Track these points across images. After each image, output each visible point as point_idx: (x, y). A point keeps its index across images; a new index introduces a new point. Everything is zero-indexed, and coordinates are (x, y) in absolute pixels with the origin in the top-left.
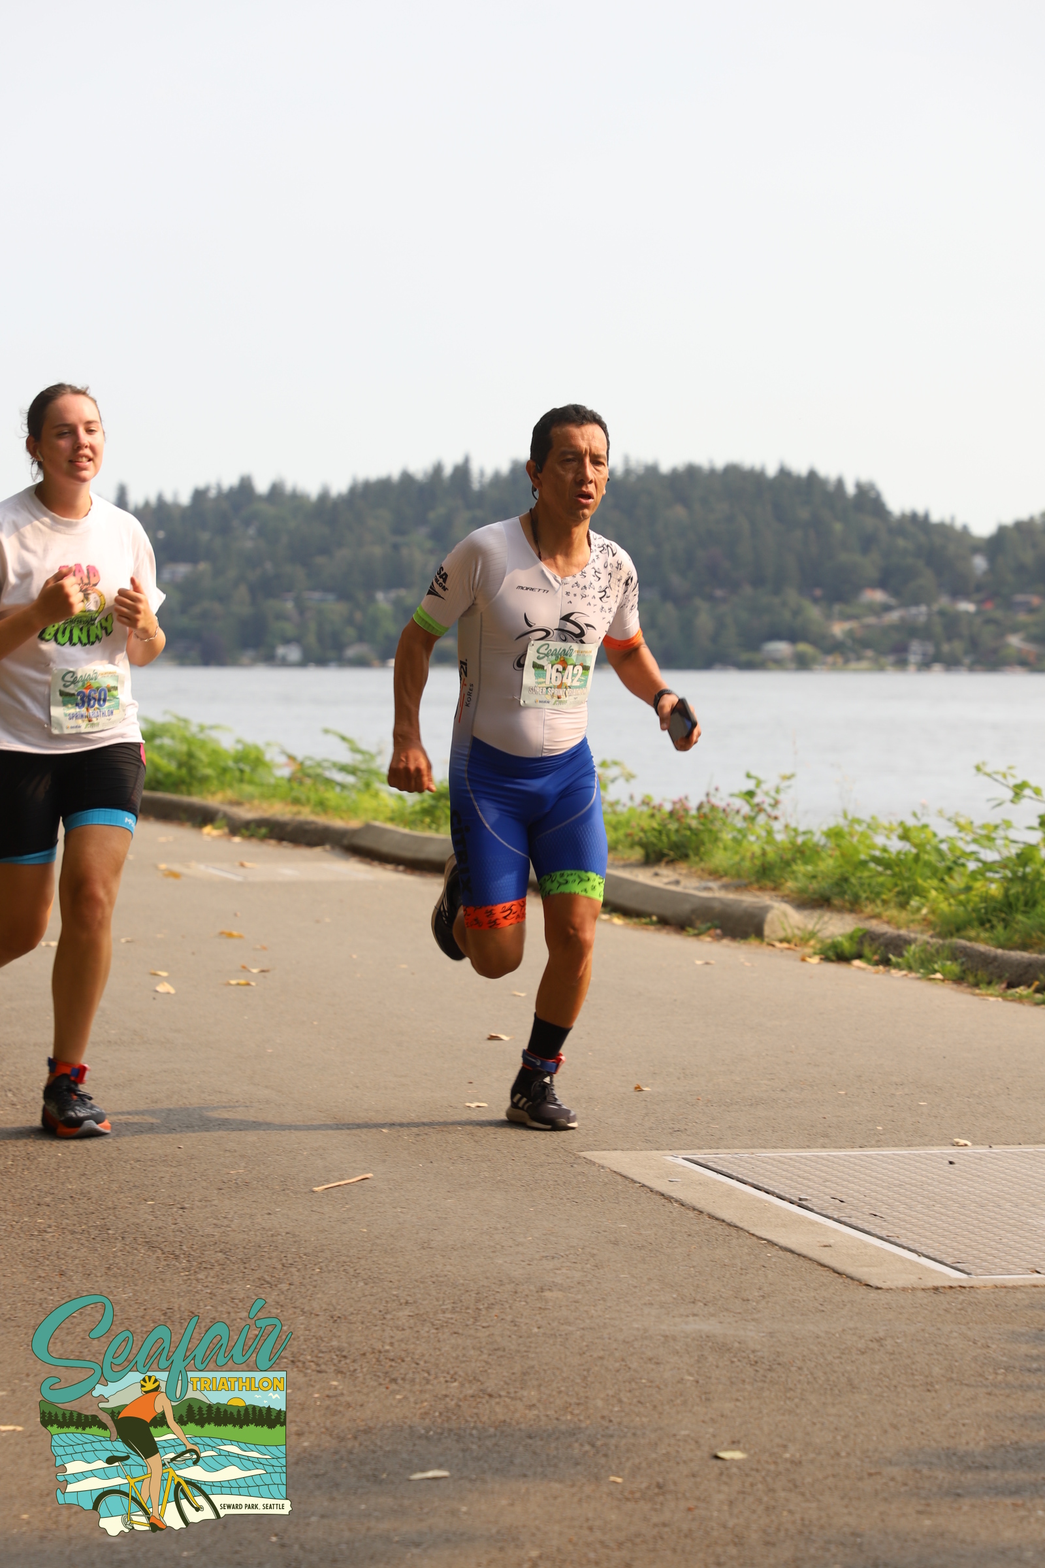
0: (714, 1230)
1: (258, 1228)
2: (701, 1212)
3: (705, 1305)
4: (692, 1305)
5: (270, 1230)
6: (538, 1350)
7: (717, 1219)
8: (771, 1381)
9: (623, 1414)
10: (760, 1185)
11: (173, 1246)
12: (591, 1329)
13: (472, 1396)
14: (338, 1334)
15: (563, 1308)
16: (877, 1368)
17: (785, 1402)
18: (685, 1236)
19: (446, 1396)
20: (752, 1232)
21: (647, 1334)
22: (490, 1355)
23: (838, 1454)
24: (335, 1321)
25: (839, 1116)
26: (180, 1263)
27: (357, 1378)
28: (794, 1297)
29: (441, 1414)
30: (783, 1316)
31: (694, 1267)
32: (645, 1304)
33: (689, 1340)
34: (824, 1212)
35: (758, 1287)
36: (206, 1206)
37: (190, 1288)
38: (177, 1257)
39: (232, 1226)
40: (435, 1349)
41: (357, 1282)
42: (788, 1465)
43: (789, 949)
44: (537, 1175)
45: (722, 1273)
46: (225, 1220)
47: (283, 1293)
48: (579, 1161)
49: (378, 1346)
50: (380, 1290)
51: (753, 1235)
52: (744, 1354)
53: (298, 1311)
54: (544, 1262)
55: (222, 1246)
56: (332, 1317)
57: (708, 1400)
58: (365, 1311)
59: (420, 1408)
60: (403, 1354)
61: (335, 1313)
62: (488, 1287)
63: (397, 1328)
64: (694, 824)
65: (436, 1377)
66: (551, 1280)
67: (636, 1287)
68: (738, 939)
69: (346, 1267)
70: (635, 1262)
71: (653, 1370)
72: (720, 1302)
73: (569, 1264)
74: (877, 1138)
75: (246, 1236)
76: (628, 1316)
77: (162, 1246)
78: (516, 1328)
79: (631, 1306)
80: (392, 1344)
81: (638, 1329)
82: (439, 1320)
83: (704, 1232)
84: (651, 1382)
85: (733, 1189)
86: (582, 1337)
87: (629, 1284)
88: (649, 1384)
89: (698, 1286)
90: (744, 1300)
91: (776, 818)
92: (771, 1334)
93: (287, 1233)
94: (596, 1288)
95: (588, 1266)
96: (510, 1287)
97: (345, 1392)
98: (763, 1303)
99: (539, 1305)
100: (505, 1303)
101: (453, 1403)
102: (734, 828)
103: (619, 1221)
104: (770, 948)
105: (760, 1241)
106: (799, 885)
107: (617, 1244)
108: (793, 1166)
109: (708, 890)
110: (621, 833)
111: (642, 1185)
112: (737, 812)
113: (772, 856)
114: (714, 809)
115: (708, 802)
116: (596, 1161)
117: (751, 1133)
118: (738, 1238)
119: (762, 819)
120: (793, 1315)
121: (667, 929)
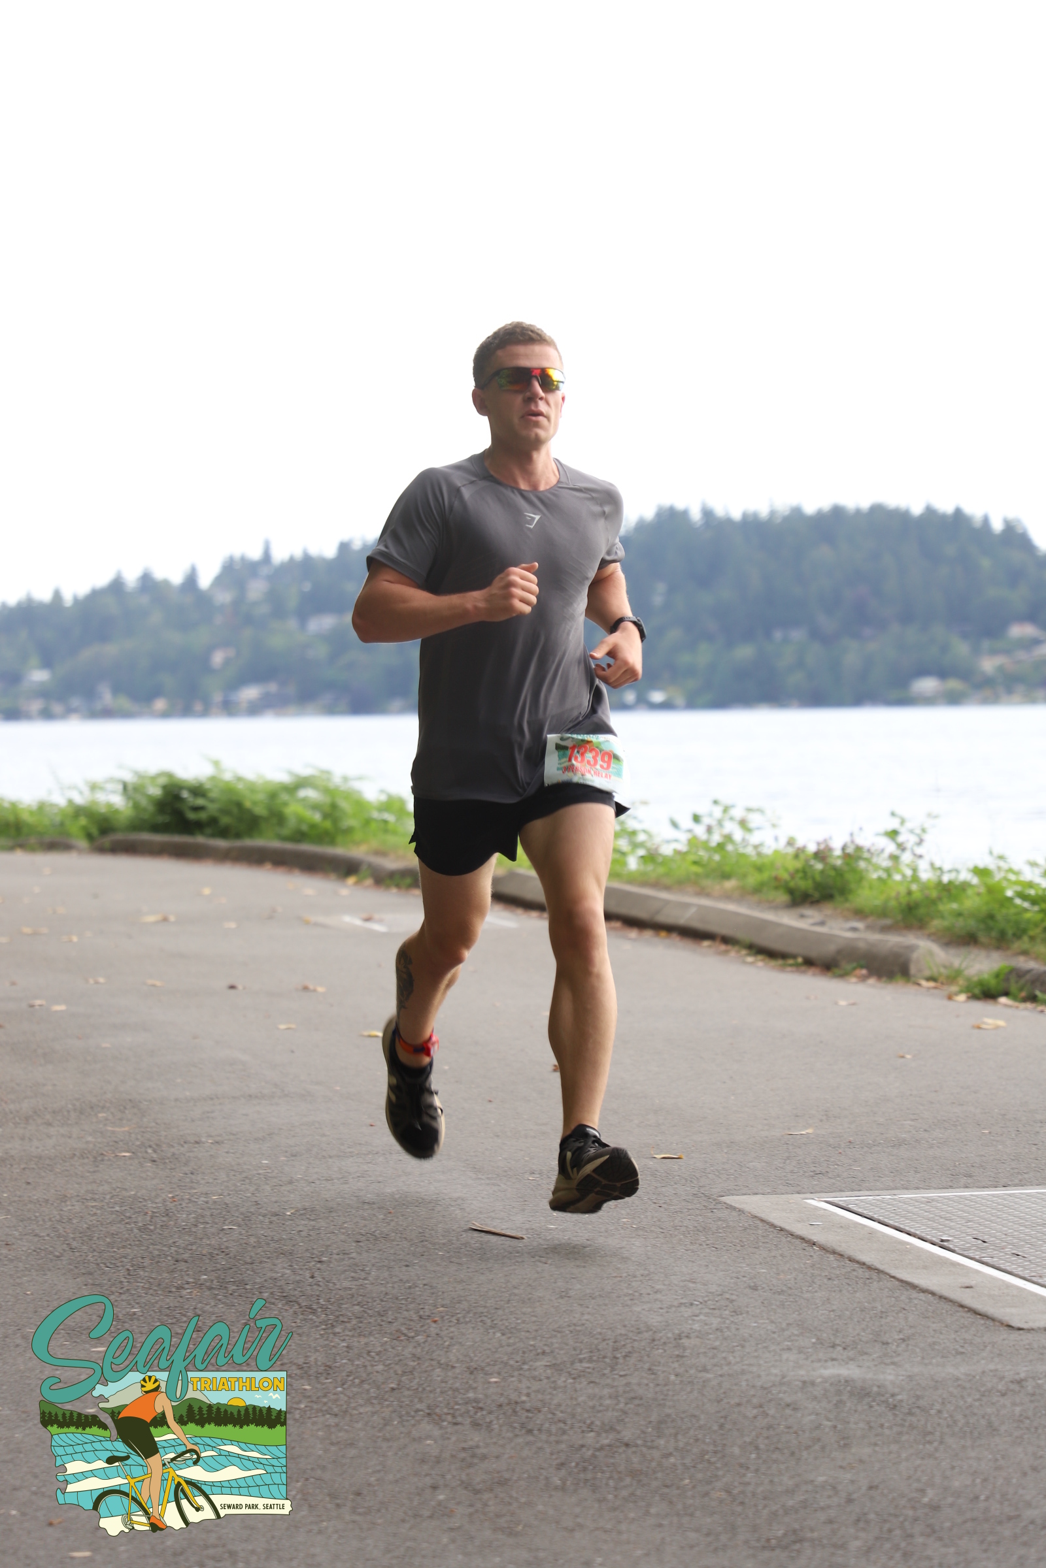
0: (855, 1273)
1: (396, 1280)
2: (842, 1255)
3: (844, 1349)
4: (831, 1349)
5: (408, 1281)
6: (675, 1398)
7: (858, 1262)
8: (910, 1425)
9: (761, 1461)
10: (902, 1226)
11: (311, 1301)
12: (729, 1375)
13: (609, 1446)
14: (475, 1385)
15: (701, 1355)
16: (1018, 1409)
17: (924, 1445)
18: (825, 1280)
19: (583, 1446)
20: (893, 1275)
21: (785, 1380)
22: (626, 1404)
23: (977, 1498)
24: (471, 1373)
25: (983, 1156)
26: (318, 1317)
27: (492, 1430)
28: (934, 1340)
29: (577, 1464)
30: (923, 1358)
31: (833, 1311)
32: (783, 1349)
33: (827, 1385)
34: (964, 1252)
35: (898, 1330)
36: (343, 1259)
37: (326, 1342)
38: (314, 1312)
39: (370, 1278)
40: (572, 1398)
41: (494, 1333)
42: (926, 1510)
43: (935, 988)
44: (676, 1221)
45: (862, 1317)
46: (363, 1273)
47: (419, 1345)
48: (719, 1206)
49: (514, 1396)
50: (517, 1340)
51: (893, 1277)
52: (883, 1399)
53: (434, 1363)
54: (683, 1309)
55: (360, 1299)
56: (468, 1368)
57: (845, 1445)
58: (502, 1362)
59: (556, 1459)
60: (539, 1405)
61: (472, 1364)
62: (625, 1335)
63: (534, 1378)
64: (839, 862)
65: (572, 1428)
66: (689, 1327)
67: (774, 1333)
68: (884, 979)
69: (484, 1318)
70: (774, 1307)
71: (790, 1416)
72: (859, 1347)
73: (707, 1310)
74: (1021, 1177)
75: (383, 1289)
76: (766, 1362)
77: (300, 1300)
78: (653, 1376)
79: (770, 1352)
80: (528, 1395)
81: (776, 1375)
82: (575, 1370)
83: (844, 1275)
84: (789, 1428)
85: (872, 1232)
86: (720, 1384)
87: (767, 1330)
88: (786, 1430)
89: (837, 1330)
90: (883, 1343)
91: (921, 857)
92: (911, 1378)
93: (425, 1285)
94: (735, 1335)
95: (727, 1312)
96: (647, 1335)
97: (481, 1444)
98: (903, 1346)
99: (677, 1353)
100: (643, 1352)
101: (590, 1453)
102: (877, 867)
103: (757, 1267)
104: (916, 987)
105: (900, 1284)
106: (946, 923)
107: (756, 1290)
108: (936, 1207)
109: (854, 929)
110: (765, 876)
111: (782, 1230)
112: (883, 851)
113: (917, 896)
114: (859, 849)
115: (852, 842)
116: (737, 1205)
117: (892, 1174)
118: (879, 1281)
119: (906, 858)
120: (933, 1358)
121: (812, 970)
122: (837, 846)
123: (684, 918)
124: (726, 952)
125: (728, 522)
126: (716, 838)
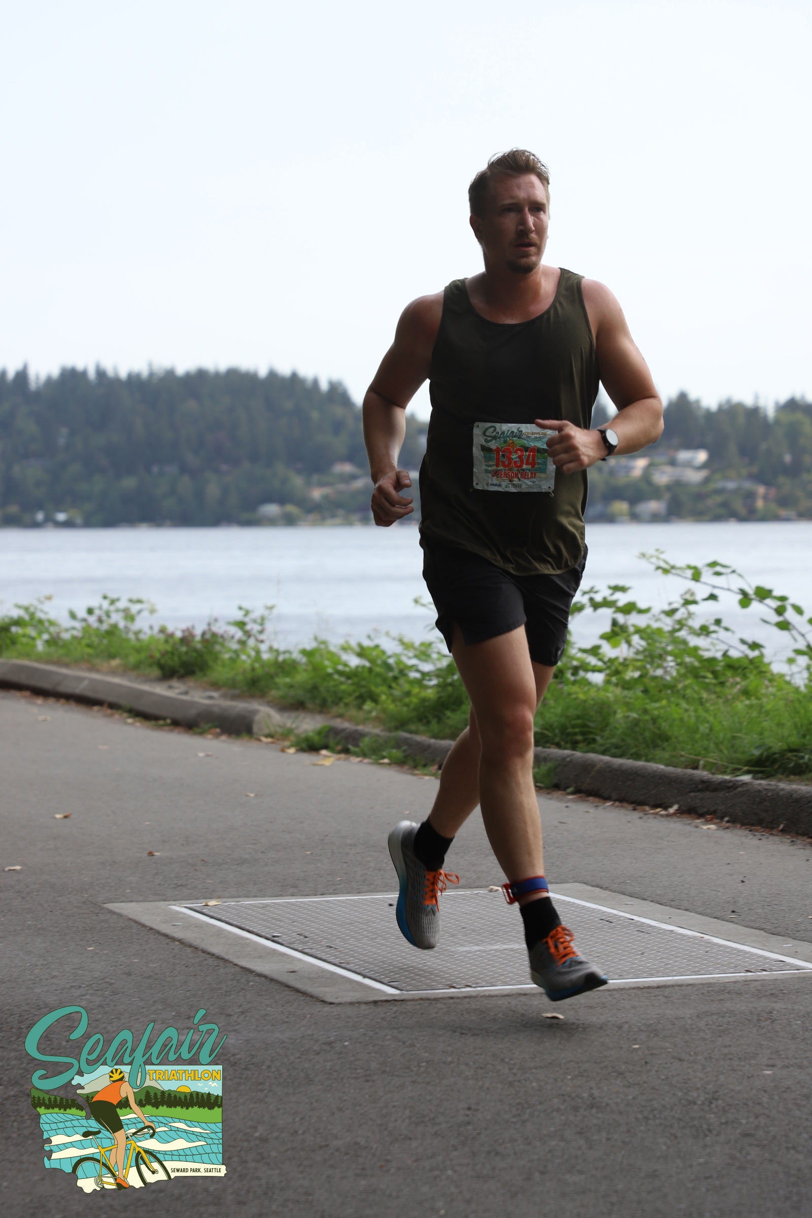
0: (206, 962)
2: (196, 948)
4: (187, 1020)
7: (209, 953)
10: (243, 926)
16: (329, 1064)
17: (256, 1093)
18: (183, 968)
20: (236, 963)
23: (296, 1132)
25: (306, 871)
28: (266, 1012)
30: (257, 1026)
31: (189, 991)
34: (292, 946)
35: (238, 1005)
42: (257, 1142)
43: (272, 743)
44: (69, 923)
45: (211, 995)
48: (102, 911)
51: (236, 965)
52: (226, 1058)
54: (73, 990)
64: (199, 646)
67: (143, 1008)
68: (233, 736)
70: (144, 988)
72: (208, 1018)
73: (91, 991)
74: (334, 888)
76: (137, 1031)
83: (198, 963)
85: (221, 930)
87: (138, 1006)
89: (192, 1006)
90: (227, 1015)
91: (262, 642)
92: (247, 1042)
95: (107, 993)
98: (242, 1017)
102: (230, 650)
103: (132, 957)
104: (258, 742)
105: (241, 970)
106: (280, 693)
107: (130, 975)
108: (269, 911)
109: (211, 698)
110: (143, 655)
111: (151, 929)
112: (233, 637)
113: (259, 671)
114: (214, 635)
115: (210, 630)
116: (117, 911)
117: (237, 886)
118: (225, 968)
119: (251, 642)
120: (265, 1026)
121: (178, 729)
122: (198, 632)
123: (79, 689)
124: (112, 715)
125: (117, 381)
126: (105, 627)
